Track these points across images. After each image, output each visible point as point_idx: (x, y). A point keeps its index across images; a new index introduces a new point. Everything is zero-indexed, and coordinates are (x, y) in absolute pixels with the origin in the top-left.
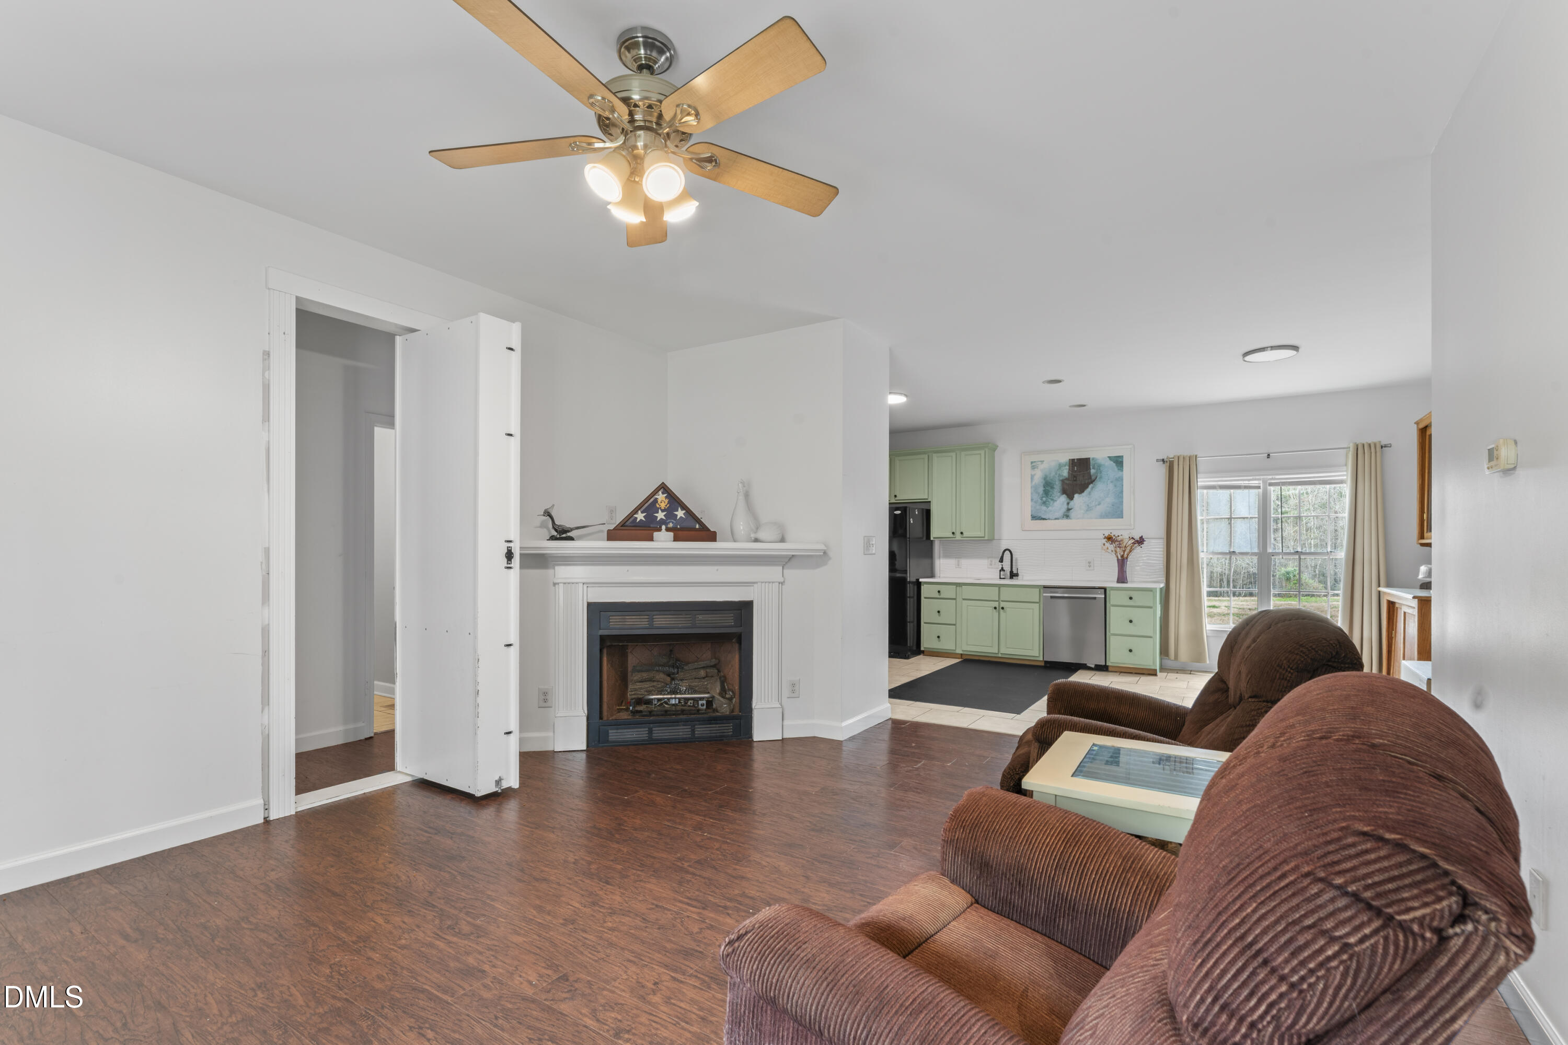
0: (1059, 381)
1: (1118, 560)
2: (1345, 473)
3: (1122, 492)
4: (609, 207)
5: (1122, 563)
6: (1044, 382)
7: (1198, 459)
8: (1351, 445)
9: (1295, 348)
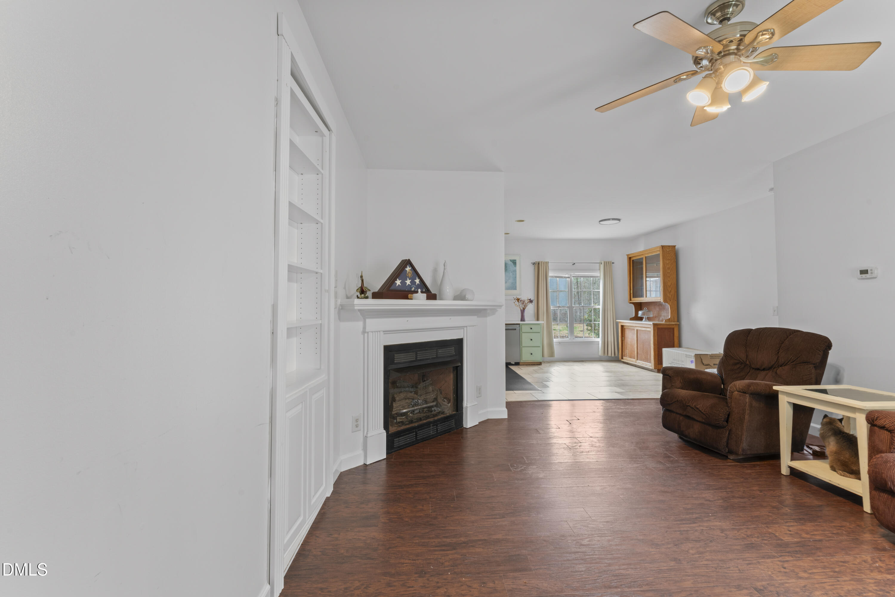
0: (523, 221)
1: (521, 310)
2: (599, 273)
3: (516, 277)
4: (705, 108)
5: (523, 311)
6: (515, 221)
7: (549, 264)
8: (603, 262)
9: (619, 220)
